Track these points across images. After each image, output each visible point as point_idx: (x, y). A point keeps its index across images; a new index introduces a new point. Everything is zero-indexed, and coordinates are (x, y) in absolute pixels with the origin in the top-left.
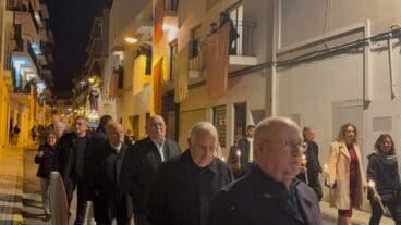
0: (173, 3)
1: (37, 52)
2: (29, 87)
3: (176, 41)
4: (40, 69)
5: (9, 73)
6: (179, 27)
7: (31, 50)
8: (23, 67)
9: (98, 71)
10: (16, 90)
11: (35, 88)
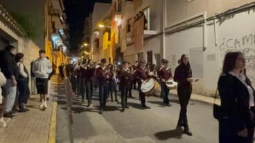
0: (119, 10)
1: (62, 33)
2: (59, 49)
3: (121, 26)
4: (64, 41)
5: (50, 43)
6: (122, 18)
7: (59, 33)
8: (56, 40)
9: (88, 41)
10: (54, 50)
11: (62, 49)
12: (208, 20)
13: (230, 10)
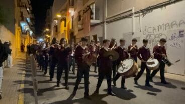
0: (73, 5)
1: (29, 21)
2: (26, 32)
3: (74, 16)
4: (31, 27)
5: (19, 28)
6: (75, 10)
7: (27, 21)
8: (24, 26)
9: (49, 27)
10: (23, 33)
11: (29, 33)
12: (135, 13)
13: (150, 7)
